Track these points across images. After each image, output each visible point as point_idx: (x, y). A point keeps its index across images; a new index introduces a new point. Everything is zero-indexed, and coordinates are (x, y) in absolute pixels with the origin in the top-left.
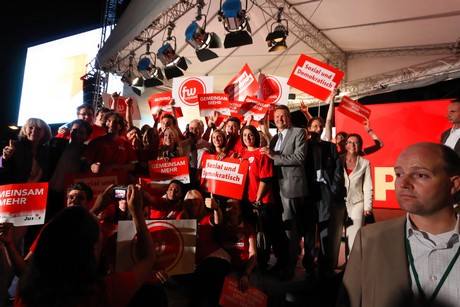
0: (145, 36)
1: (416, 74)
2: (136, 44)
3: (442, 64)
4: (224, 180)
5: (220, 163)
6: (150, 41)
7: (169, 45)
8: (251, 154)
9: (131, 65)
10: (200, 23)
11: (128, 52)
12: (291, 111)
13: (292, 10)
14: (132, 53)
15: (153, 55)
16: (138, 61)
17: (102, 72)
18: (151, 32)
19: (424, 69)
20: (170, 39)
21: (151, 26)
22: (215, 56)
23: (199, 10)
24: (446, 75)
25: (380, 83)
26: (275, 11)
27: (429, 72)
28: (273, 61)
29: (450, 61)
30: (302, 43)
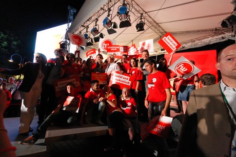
0: (86, 25)
1: (197, 42)
2: (82, 28)
3: (208, 37)
5: (121, 75)
6: (88, 27)
7: (96, 28)
10: (109, 18)
11: (79, 32)
13: (146, 15)
15: (89, 33)
17: (68, 41)
18: (88, 22)
19: (200, 40)
20: (96, 25)
21: (88, 20)
22: (115, 32)
23: (109, 13)
24: (210, 42)
25: (182, 45)
26: (140, 15)
27: (202, 41)
28: (138, 36)
29: (211, 36)
30: (150, 29)
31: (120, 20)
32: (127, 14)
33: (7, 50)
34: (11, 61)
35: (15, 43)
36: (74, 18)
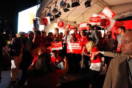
0: (49, 6)
2: (47, 9)
4: (76, 49)
5: (73, 44)
6: (50, 8)
7: (56, 8)
8: (82, 38)
9: (45, 15)
10: (64, 1)
11: (45, 11)
12: (92, 26)
14: (46, 11)
15: (51, 12)
16: (47, 14)
17: (38, 18)
18: (51, 5)
20: (56, 6)
21: (50, 3)
22: (69, 10)
25: (122, 15)
28: (87, 10)
30: (96, 4)
31: (72, 1)
34: (4, 33)
35: (6, 21)
36: (41, 2)
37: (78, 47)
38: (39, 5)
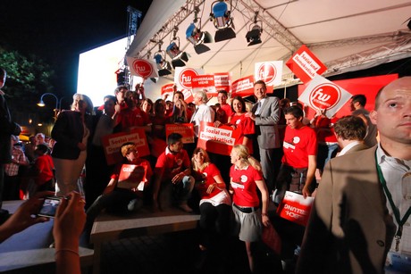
0: (157, 39)
1: (363, 59)
2: (152, 44)
3: (385, 50)
5: (218, 129)
6: (161, 42)
7: (175, 44)
8: (238, 117)
10: (197, 25)
11: (146, 52)
13: (265, 13)
14: (149, 52)
15: (163, 53)
16: (153, 56)
18: (162, 34)
19: (369, 54)
20: (175, 39)
21: (161, 30)
22: (208, 49)
23: (196, 15)
24: (388, 58)
25: (333, 67)
26: (253, 15)
27: (373, 57)
29: (391, 47)
30: (272, 39)
31: (216, 27)
32: (227, 16)
33: (34, 87)
34: (41, 105)
35: (46, 74)
36: (138, 28)
37: (229, 138)
38: (132, 37)
